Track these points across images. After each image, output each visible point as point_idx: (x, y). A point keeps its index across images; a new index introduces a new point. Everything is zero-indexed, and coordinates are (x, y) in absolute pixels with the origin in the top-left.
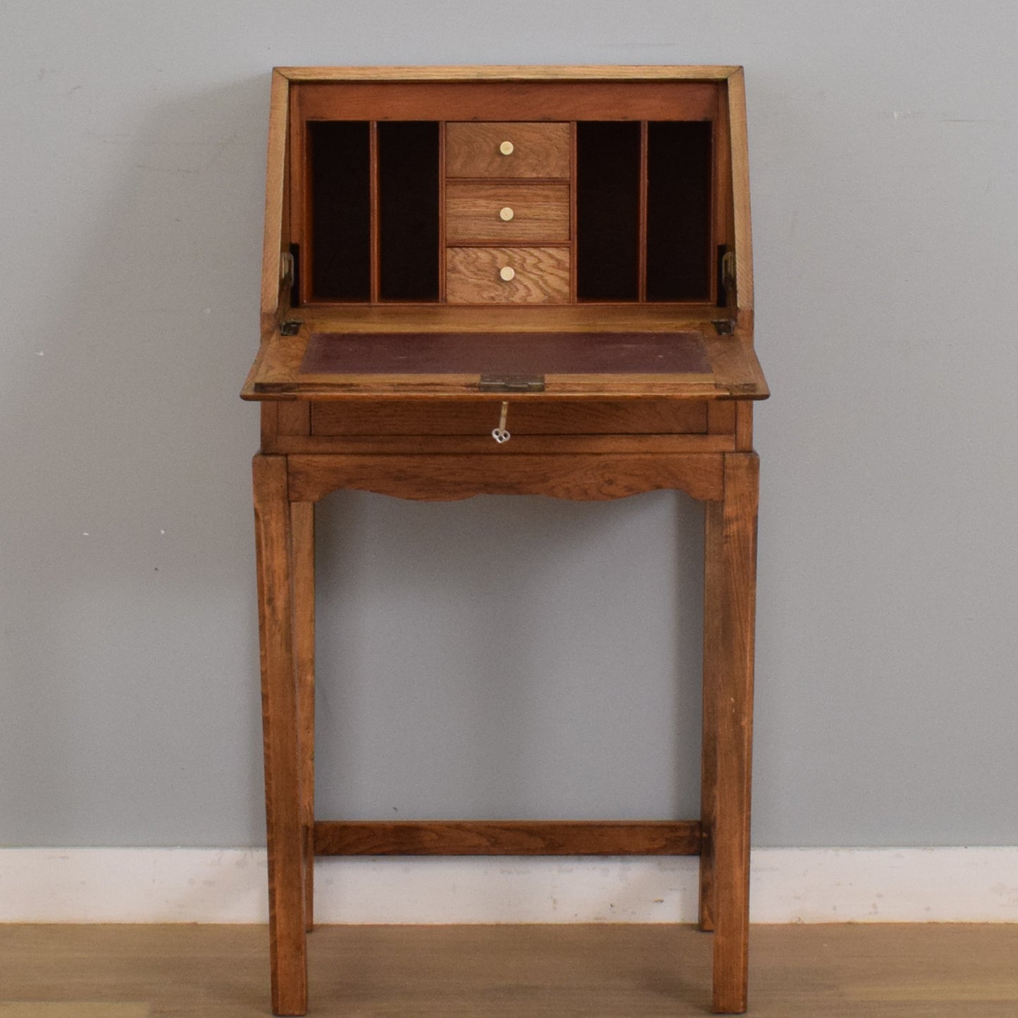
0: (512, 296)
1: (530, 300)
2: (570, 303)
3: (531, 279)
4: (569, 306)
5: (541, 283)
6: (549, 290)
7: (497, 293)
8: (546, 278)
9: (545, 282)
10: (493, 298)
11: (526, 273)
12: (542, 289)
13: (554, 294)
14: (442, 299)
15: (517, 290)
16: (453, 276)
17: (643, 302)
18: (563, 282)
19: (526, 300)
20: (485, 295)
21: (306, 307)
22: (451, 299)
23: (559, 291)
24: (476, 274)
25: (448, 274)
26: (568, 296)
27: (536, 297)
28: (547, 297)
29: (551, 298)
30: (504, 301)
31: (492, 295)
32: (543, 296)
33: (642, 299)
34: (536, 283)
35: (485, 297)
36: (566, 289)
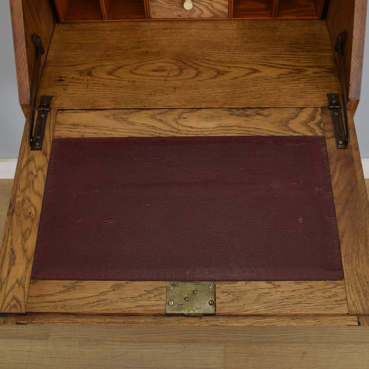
0: (192, 15)
1: (202, 16)
2: (228, 18)
3: (204, 5)
4: (228, 20)
5: (210, 7)
6: (215, 11)
7: (183, 13)
8: (213, 4)
9: (213, 7)
10: (180, 16)
11: (200, 2)
12: (210, 10)
13: (218, 13)
14: (147, 17)
15: (195, 11)
16: (153, 4)
17: (275, 17)
18: (224, 7)
19: (200, 16)
20: (175, 14)
21: (63, 23)
22: (152, 16)
23: (221, 12)
24: (168, 3)
25: (150, 3)
26: (227, 14)
27: (207, 14)
28: (213, 15)
29: (216, 16)
30: (186, 17)
31: (179, 14)
32: (211, 14)
33: (274, 15)
34: (207, 7)
35: (175, 15)
36: (226, 10)
